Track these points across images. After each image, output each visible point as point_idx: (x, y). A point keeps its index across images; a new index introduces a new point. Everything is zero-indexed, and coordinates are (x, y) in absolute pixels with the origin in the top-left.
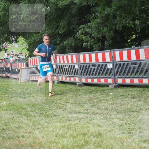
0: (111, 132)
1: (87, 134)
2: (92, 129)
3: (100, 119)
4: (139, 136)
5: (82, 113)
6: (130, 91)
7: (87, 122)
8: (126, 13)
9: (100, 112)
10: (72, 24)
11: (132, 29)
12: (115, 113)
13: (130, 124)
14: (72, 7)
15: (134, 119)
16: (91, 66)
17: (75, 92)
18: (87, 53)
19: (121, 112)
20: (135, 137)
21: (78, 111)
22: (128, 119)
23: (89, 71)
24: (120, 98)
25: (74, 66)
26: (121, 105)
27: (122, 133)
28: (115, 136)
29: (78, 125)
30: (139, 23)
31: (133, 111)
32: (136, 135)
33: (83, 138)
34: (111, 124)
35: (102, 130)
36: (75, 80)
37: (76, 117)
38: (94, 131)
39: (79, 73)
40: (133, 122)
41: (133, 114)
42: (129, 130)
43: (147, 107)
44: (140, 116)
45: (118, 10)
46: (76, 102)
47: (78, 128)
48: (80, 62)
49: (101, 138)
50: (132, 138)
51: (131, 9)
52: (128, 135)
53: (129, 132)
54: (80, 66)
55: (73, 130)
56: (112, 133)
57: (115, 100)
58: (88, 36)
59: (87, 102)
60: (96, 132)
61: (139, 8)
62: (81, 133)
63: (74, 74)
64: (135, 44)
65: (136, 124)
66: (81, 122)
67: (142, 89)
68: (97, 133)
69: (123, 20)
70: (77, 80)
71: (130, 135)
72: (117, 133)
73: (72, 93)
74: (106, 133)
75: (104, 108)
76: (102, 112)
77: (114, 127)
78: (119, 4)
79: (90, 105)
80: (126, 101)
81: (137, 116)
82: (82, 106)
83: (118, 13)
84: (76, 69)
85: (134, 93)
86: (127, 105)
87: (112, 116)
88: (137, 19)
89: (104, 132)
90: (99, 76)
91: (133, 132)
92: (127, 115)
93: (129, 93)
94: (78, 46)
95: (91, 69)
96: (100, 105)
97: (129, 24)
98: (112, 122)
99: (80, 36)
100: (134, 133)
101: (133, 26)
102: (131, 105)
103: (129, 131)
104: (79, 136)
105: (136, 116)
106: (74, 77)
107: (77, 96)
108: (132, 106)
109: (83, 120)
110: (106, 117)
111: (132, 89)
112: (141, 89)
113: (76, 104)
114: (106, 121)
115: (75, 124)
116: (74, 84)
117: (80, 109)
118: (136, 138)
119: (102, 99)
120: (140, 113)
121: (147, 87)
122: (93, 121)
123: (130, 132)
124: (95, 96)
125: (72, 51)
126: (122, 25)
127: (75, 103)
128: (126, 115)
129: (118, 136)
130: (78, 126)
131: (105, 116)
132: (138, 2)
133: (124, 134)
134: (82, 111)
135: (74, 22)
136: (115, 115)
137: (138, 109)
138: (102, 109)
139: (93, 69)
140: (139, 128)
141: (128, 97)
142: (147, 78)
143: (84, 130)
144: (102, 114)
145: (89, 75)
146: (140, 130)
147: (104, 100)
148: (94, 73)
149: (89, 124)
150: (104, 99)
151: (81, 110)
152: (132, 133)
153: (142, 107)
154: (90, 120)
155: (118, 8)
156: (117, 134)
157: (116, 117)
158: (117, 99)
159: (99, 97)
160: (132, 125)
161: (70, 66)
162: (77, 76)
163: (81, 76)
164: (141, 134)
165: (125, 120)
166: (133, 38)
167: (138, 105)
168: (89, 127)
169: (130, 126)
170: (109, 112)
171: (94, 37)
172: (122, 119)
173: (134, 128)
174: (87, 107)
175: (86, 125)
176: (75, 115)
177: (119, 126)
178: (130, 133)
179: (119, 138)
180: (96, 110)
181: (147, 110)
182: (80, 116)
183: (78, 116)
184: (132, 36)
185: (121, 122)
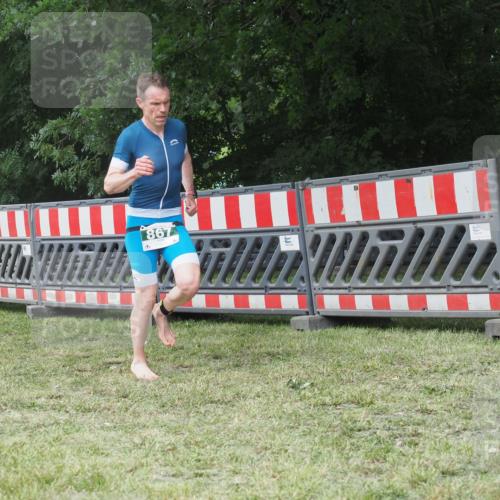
0: (138, 472)
1: (53, 480)
2: (73, 463)
3: (102, 428)
4: (229, 486)
5: (41, 407)
6: (205, 335)
7: (57, 439)
8: (199, 75)
9: (103, 406)
10: (15, 106)
11: (218, 126)
12: (152, 408)
13: (201, 445)
14: (16, 47)
15: (214, 427)
16: (76, 247)
17: (21, 337)
18: (65, 206)
19: (174, 406)
20: (216, 487)
21: (28, 402)
22: (196, 429)
23: (69, 265)
24: (171, 357)
25: (19, 248)
26: (174, 382)
27: (173, 476)
28: (150, 486)
29: (25, 448)
30: (240, 109)
31: (212, 402)
32: (220, 480)
33: (42, 492)
34: (136, 446)
35: (105, 467)
36: (20, 294)
37: (18, 422)
38: (79, 467)
39: (33, 272)
40: (210, 437)
41: (212, 409)
42: (198, 464)
43: (259, 389)
44: (236, 420)
45: (171, 64)
46: (22, 371)
47: (26, 458)
48: (39, 233)
49: (101, 493)
50: (206, 492)
51: (216, 60)
52: (192, 483)
53: (196, 471)
54: (38, 247)
55: (7, 464)
56: (138, 476)
57: (154, 363)
58: (70, 149)
59: (59, 371)
60: (84, 473)
61: (243, 58)
62: (36, 476)
63: (19, 276)
64: (227, 176)
65: (220, 446)
66: (37, 438)
67: (247, 326)
68: (90, 474)
69: (188, 98)
70: (28, 295)
71: (199, 484)
72: (155, 477)
73: (10, 339)
74: (118, 477)
75: (118, 391)
76: (108, 405)
77: (147, 456)
78: (176, 45)
79: (69, 380)
80: (191, 366)
81: (224, 417)
82: (43, 385)
83: (173, 75)
84: (24, 259)
85: (218, 342)
86: (193, 381)
87: (142, 420)
88: (235, 95)
89: (114, 473)
90: (101, 284)
91: (208, 471)
92: (191, 415)
93: (203, 340)
94: (33, 180)
95: (77, 257)
96: (102, 379)
97: (208, 109)
98: (141, 437)
99: (44, 147)
100: (214, 475)
101: (219, 118)
102: (208, 382)
103: (198, 468)
104: (26, 485)
105: (222, 418)
106: (16, 283)
107: (25, 349)
108: (211, 385)
109: (42, 430)
110: (123, 420)
111: (212, 327)
112: (241, 327)
113: (23, 377)
114: (121, 436)
115: (15, 443)
116: (20, 308)
117: (35, 393)
118: (220, 492)
119: (110, 360)
120: (235, 408)
121: (261, 321)
122: (76, 435)
123: (200, 472)
124: (88, 350)
125: (13, 198)
126: (186, 113)
127: (19, 375)
128: (188, 414)
129: (158, 486)
130: (23, 453)
131: (117, 419)
132: (238, 41)
133: (181, 478)
134: (43, 399)
135: (22, 99)
136: (151, 414)
137: (230, 394)
138: (110, 395)
139: (81, 259)
140: (232, 459)
141: (199, 354)
142: (263, 291)
143: (45, 467)
144: (109, 410)
145: (70, 278)
146: (234, 464)
147: (119, 363)
148: (88, 271)
149: (63, 444)
150: (120, 359)
151: (37, 398)
152: (208, 476)
153: (243, 389)
154: (66, 432)
155: (172, 60)
156: (157, 480)
157: (156, 422)
158: (162, 359)
159: (101, 354)
160: (208, 447)
161: (6, 248)
162: (27, 281)
163: (41, 282)
164: (237, 480)
165: (183, 431)
166: (221, 157)
167: (233, 382)
168: (63, 457)
169: (202, 451)
170: (131, 406)
171: (89, 150)
172: (176, 428)
173: (212, 460)
174: (59, 389)
175: (53, 449)
176: (16, 415)
177: (164, 452)
178: (201, 475)
179: (161, 492)
180: (87, 397)
181: (259, 397)
182: (35, 418)
183: (26, 418)
184: (218, 150)
185: (172, 438)
